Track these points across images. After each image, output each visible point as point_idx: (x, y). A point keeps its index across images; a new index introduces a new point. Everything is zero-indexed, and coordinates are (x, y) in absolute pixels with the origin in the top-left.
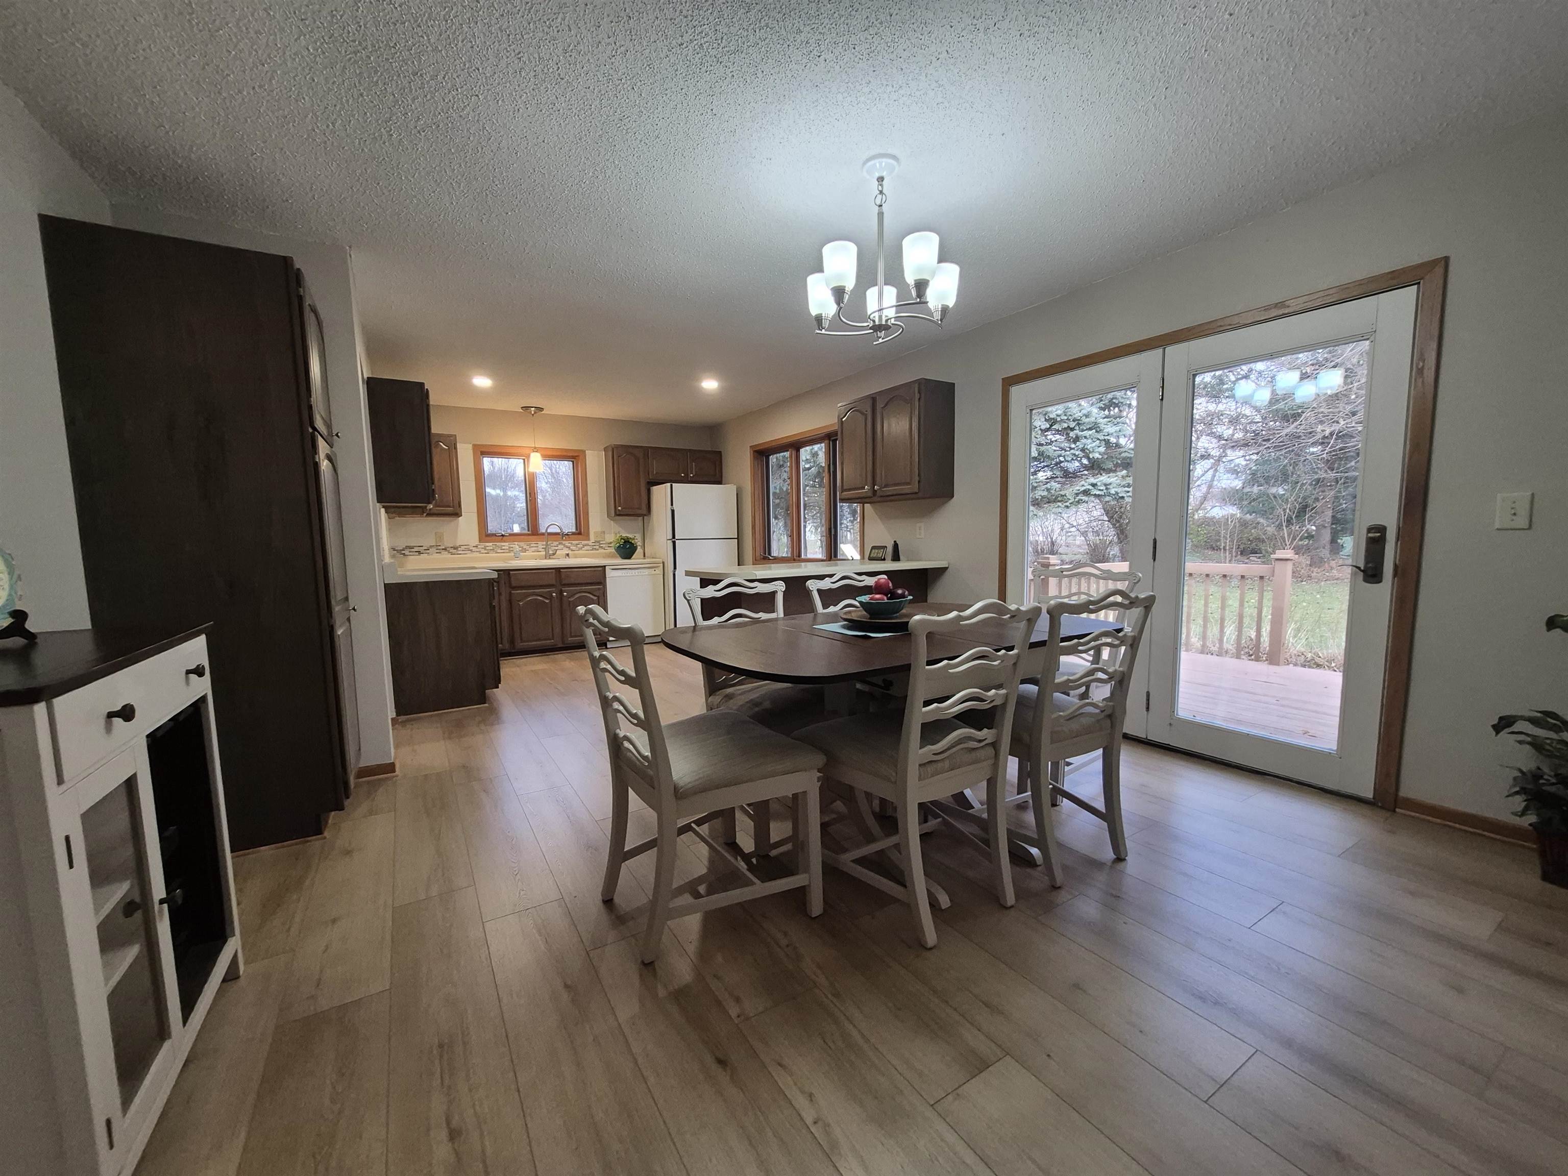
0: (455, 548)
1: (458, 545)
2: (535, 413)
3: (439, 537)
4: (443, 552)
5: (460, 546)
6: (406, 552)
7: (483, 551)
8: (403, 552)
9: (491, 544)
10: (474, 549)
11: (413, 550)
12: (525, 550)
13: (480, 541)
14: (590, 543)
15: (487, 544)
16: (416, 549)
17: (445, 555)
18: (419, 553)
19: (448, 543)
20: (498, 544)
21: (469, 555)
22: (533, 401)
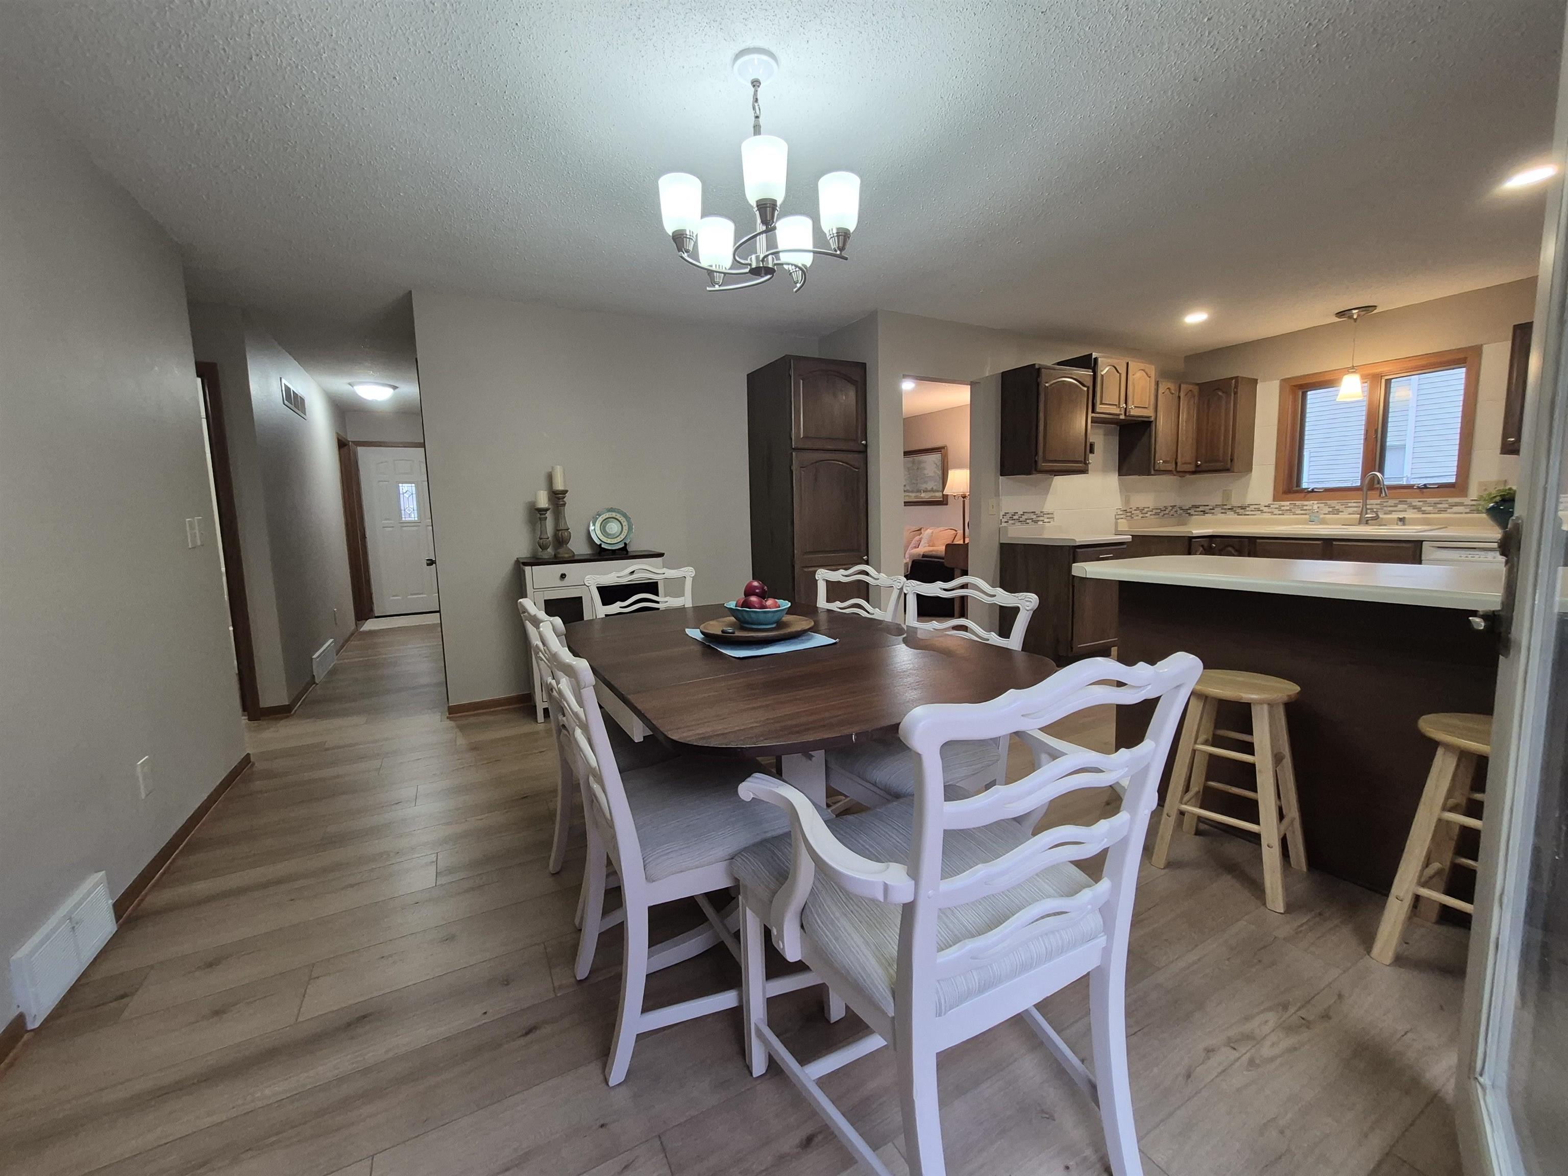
0: (1243, 508)
1: (1248, 502)
2: (1358, 316)
3: (1227, 495)
4: (1229, 512)
5: (1249, 506)
6: (1192, 512)
7: (1276, 512)
8: (1189, 511)
9: (1288, 503)
10: (1266, 509)
11: (1198, 509)
12: (1338, 512)
13: (1274, 500)
14: (1467, 501)
15: (1283, 503)
16: (1201, 509)
17: (1231, 515)
18: (1204, 512)
19: (1235, 501)
20: (1298, 503)
21: (1259, 516)
22: (1352, 300)
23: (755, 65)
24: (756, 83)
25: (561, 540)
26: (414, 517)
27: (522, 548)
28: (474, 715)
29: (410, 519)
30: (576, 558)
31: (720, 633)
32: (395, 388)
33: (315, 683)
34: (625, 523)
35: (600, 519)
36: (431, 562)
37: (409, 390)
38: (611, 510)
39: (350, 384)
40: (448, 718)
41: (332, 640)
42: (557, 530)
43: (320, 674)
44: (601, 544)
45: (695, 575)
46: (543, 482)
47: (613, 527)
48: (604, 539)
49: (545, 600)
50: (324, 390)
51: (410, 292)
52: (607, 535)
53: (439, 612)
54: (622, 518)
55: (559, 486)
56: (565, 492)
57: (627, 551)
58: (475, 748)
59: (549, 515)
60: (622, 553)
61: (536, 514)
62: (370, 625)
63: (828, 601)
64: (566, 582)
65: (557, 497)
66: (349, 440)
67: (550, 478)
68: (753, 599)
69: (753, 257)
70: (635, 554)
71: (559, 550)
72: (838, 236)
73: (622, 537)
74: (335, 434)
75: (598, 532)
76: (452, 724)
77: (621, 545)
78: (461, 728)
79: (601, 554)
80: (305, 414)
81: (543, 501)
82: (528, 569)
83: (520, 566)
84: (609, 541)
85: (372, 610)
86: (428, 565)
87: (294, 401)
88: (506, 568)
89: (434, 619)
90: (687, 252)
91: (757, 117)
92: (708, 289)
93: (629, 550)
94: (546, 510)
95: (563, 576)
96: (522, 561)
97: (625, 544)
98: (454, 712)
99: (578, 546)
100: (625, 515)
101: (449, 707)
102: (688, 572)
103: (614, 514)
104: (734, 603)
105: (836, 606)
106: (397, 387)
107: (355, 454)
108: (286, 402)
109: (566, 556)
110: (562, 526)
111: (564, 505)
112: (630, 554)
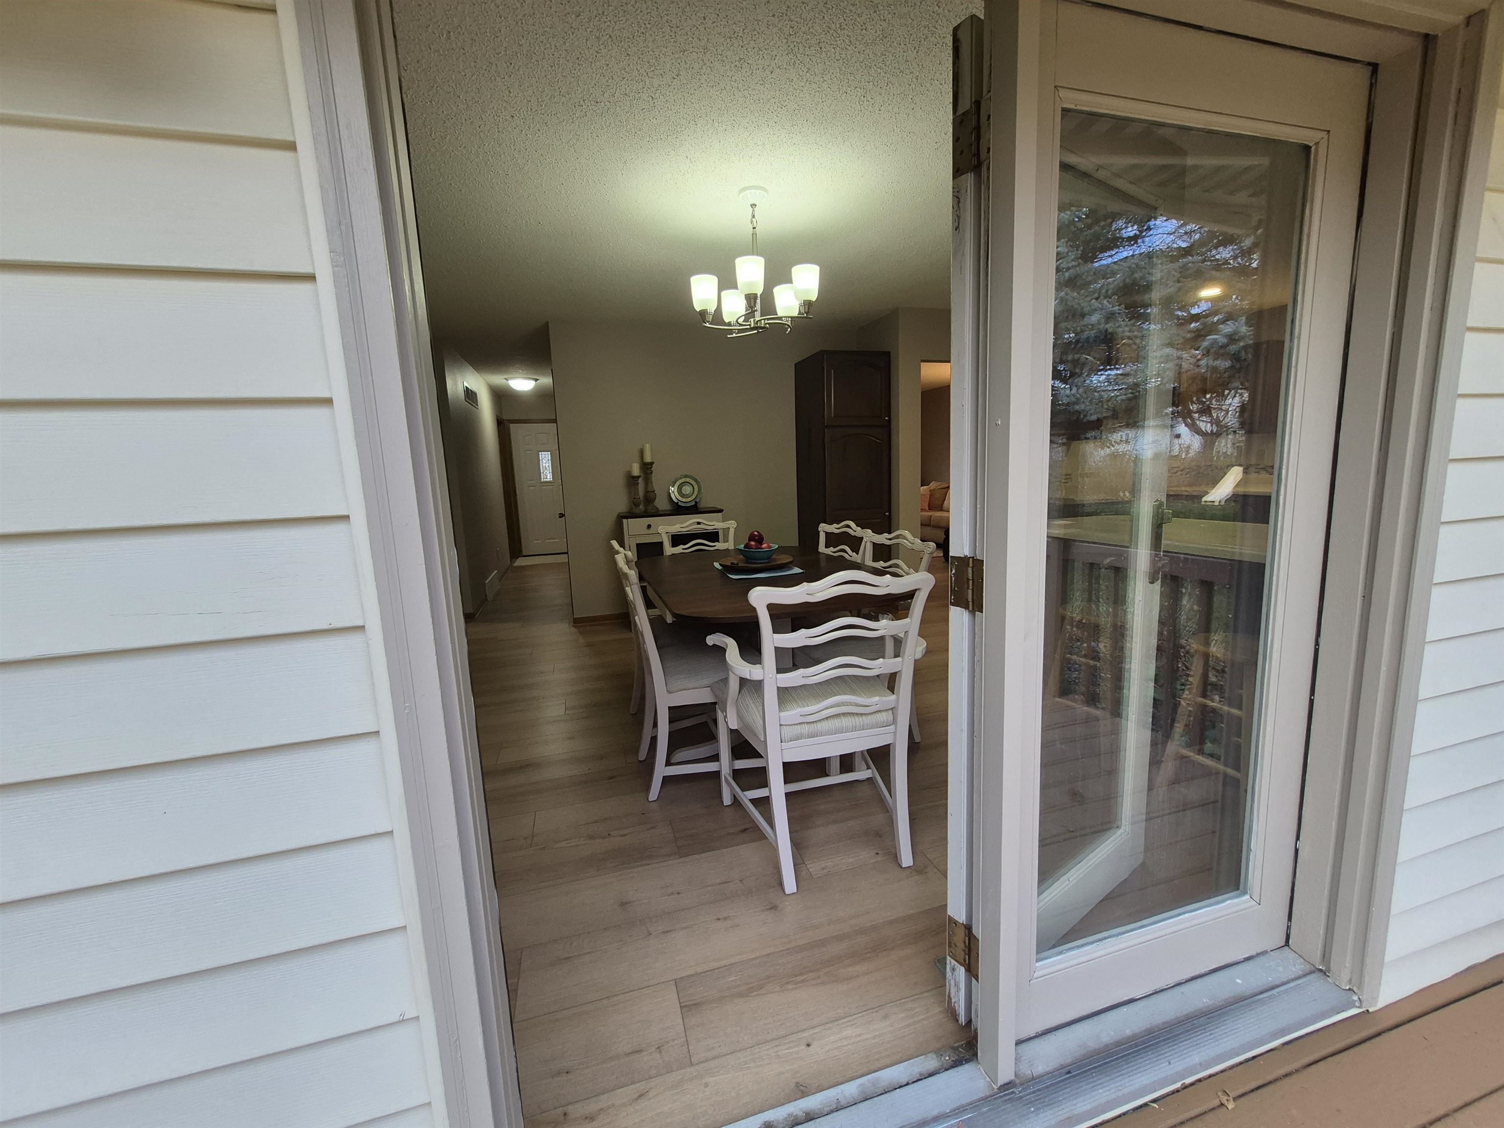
23: (752, 196)
24: (753, 206)
25: (649, 499)
26: (549, 477)
27: (621, 505)
28: (591, 625)
29: (547, 480)
30: (660, 513)
31: (730, 564)
32: (536, 380)
33: (487, 600)
34: (696, 487)
35: (678, 483)
36: (562, 516)
37: (546, 381)
38: (686, 476)
39: (506, 379)
40: (573, 626)
41: (496, 571)
42: (647, 492)
43: (490, 595)
44: (678, 503)
45: (737, 527)
46: (637, 456)
47: (687, 489)
48: (680, 498)
49: (637, 544)
50: (488, 384)
51: (548, 323)
52: (683, 495)
53: (567, 553)
54: (694, 482)
55: (648, 459)
56: (652, 463)
57: (697, 508)
58: (589, 645)
59: (640, 481)
60: (694, 509)
61: (632, 481)
62: (520, 562)
63: (826, 547)
64: (651, 531)
65: (647, 467)
66: (504, 418)
67: (642, 453)
68: (753, 543)
69: (752, 320)
70: (703, 510)
71: (648, 507)
72: (804, 305)
73: (694, 497)
74: (495, 416)
75: (676, 493)
76: (574, 630)
77: (693, 503)
78: (581, 633)
79: (678, 510)
80: (477, 405)
81: (636, 471)
82: (625, 521)
83: (621, 517)
84: (684, 500)
85: (521, 551)
86: (560, 517)
87: (470, 395)
88: (611, 519)
89: (563, 559)
90: (708, 322)
91: (754, 228)
92: (729, 336)
93: (699, 507)
94: (639, 477)
95: (649, 526)
96: (621, 515)
97: (696, 502)
98: (577, 622)
99: (661, 504)
100: (696, 480)
101: (574, 618)
102: (732, 524)
103: (688, 480)
104: (743, 546)
105: (830, 551)
106: (538, 380)
107: (509, 430)
108: (467, 399)
109: (653, 511)
110: (650, 489)
111: (652, 473)
112: (699, 510)
